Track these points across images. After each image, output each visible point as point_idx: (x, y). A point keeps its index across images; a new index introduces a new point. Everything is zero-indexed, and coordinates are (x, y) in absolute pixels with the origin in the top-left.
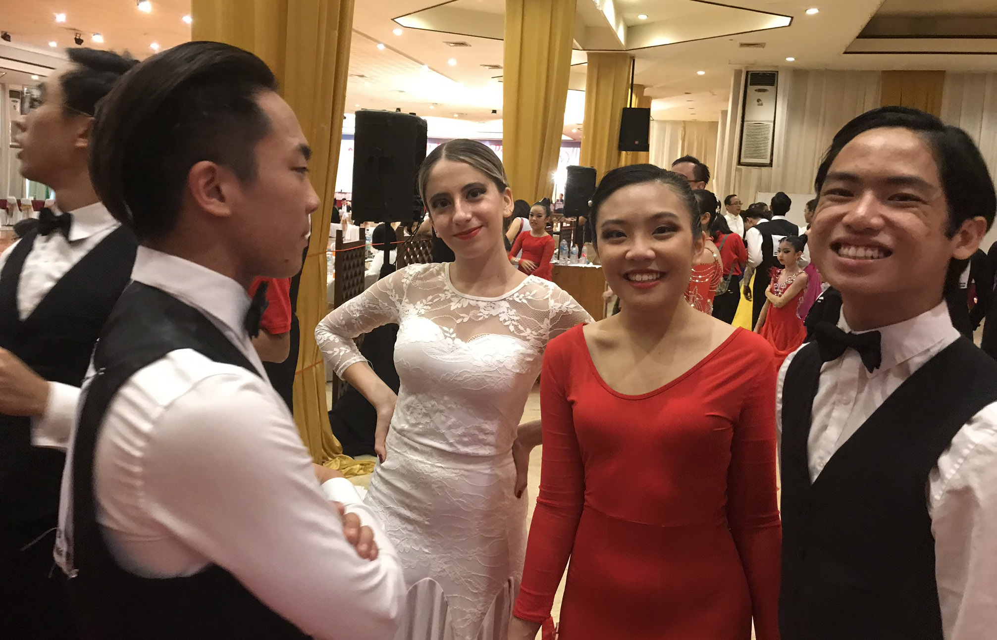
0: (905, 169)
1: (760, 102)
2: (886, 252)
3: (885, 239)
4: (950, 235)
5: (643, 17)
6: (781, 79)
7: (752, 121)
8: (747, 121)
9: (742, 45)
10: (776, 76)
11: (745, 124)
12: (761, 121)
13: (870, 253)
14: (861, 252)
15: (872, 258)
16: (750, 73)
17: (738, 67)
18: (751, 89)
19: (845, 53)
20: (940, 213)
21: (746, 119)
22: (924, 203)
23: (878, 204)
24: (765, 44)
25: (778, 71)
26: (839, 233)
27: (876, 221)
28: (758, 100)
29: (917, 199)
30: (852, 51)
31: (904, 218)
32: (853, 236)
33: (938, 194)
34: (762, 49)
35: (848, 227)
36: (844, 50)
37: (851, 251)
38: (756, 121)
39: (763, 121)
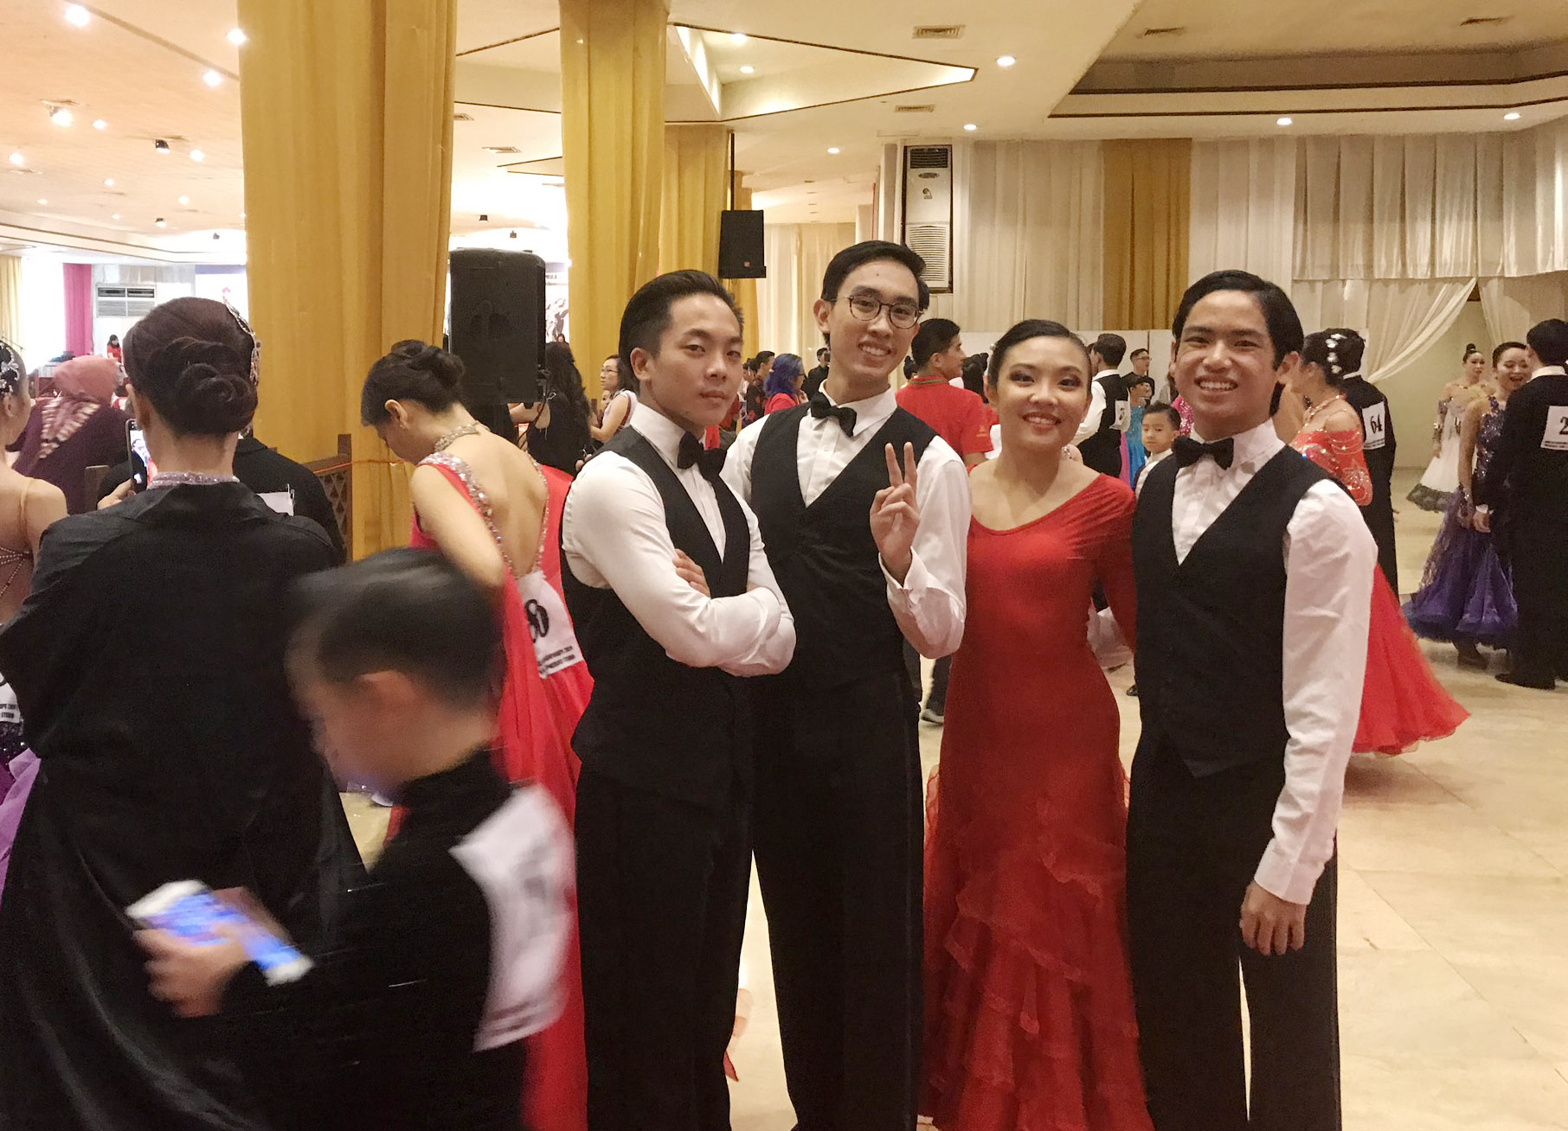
0: (1244, 324)
1: (928, 194)
2: (1235, 385)
3: (1232, 376)
4: (1275, 368)
5: (747, 70)
6: (957, 157)
7: (919, 223)
8: (911, 224)
9: (901, 109)
10: (949, 153)
11: (907, 227)
12: (931, 223)
13: (1224, 386)
14: (1218, 385)
15: (1226, 389)
16: (909, 150)
17: (891, 140)
18: (913, 174)
19: (1050, 117)
20: (1269, 354)
21: (907, 221)
22: (1259, 347)
23: (1228, 351)
24: (933, 106)
25: (951, 145)
26: (1201, 372)
27: (1228, 363)
28: (925, 191)
29: (1255, 345)
30: (1060, 113)
31: (1246, 359)
32: (1212, 375)
33: (1267, 341)
34: (929, 113)
35: (1208, 368)
36: (1048, 113)
37: (1211, 385)
38: (923, 223)
39: (934, 223)
